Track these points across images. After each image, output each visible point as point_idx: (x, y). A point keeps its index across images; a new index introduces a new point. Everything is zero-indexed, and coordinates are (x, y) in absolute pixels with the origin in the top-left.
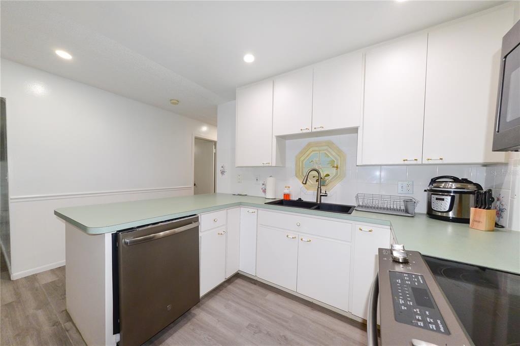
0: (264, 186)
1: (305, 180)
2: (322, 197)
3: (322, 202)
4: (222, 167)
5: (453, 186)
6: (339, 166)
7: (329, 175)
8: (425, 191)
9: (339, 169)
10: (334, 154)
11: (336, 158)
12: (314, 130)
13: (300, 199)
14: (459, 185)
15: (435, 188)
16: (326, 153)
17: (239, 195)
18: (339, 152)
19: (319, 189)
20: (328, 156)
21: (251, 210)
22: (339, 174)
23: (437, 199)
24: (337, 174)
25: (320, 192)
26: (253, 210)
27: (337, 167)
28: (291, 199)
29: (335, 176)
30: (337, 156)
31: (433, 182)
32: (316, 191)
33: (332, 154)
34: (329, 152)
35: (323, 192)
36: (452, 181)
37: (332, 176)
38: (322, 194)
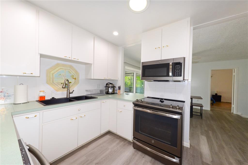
1: (64, 86)
2: (70, 94)
3: (70, 96)
6: (76, 78)
7: (71, 83)
8: (105, 87)
9: (76, 80)
10: (74, 72)
11: (75, 74)
12: (73, 59)
13: (53, 98)
15: (107, 86)
16: (69, 71)
18: (76, 72)
19: (68, 90)
20: (71, 73)
22: (76, 82)
23: (110, 89)
24: (75, 82)
27: (75, 79)
29: (74, 83)
30: (75, 73)
31: (107, 84)
32: (66, 92)
33: (72, 72)
34: (71, 71)
35: (71, 91)
36: (110, 84)
37: (72, 83)
38: (70, 92)
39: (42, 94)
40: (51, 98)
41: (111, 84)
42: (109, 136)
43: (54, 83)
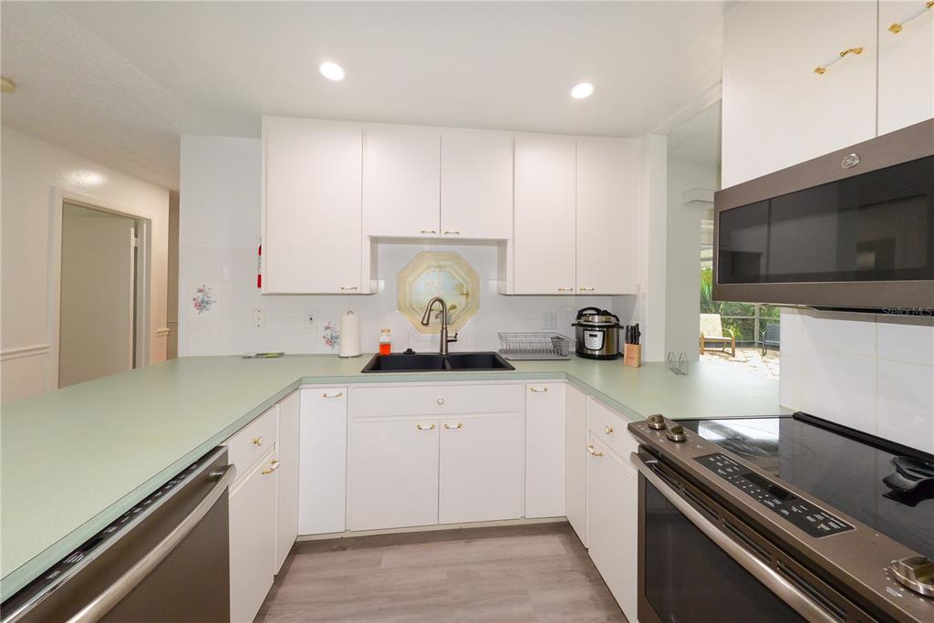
0: (328, 331)
1: (426, 318)
2: (449, 344)
3: (449, 351)
4: (200, 291)
5: (597, 320)
6: (470, 293)
7: (455, 307)
8: (573, 325)
9: (470, 299)
10: (462, 274)
11: (465, 281)
12: (443, 237)
13: (409, 351)
14: (604, 318)
15: (583, 322)
17: (259, 355)
18: (470, 271)
19: (444, 330)
20: (454, 278)
21: (332, 392)
22: (470, 305)
23: (591, 335)
24: (467, 305)
25: (447, 337)
26: (337, 391)
27: (467, 295)
28: (392, 352)
29: (465, 308)
30: (466, 277)
31: (580, 315)
32: (440, 335)
33: (458, 274)
34: (455, 271)
35: (451, 335)
36: (595, 313)
37: (460, 308)
38: (449, 339)
39: (384, 339)
40: (405, 350)
41: (599, 312)
42: (561, 546)
43: (413, 309)
